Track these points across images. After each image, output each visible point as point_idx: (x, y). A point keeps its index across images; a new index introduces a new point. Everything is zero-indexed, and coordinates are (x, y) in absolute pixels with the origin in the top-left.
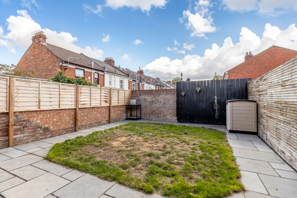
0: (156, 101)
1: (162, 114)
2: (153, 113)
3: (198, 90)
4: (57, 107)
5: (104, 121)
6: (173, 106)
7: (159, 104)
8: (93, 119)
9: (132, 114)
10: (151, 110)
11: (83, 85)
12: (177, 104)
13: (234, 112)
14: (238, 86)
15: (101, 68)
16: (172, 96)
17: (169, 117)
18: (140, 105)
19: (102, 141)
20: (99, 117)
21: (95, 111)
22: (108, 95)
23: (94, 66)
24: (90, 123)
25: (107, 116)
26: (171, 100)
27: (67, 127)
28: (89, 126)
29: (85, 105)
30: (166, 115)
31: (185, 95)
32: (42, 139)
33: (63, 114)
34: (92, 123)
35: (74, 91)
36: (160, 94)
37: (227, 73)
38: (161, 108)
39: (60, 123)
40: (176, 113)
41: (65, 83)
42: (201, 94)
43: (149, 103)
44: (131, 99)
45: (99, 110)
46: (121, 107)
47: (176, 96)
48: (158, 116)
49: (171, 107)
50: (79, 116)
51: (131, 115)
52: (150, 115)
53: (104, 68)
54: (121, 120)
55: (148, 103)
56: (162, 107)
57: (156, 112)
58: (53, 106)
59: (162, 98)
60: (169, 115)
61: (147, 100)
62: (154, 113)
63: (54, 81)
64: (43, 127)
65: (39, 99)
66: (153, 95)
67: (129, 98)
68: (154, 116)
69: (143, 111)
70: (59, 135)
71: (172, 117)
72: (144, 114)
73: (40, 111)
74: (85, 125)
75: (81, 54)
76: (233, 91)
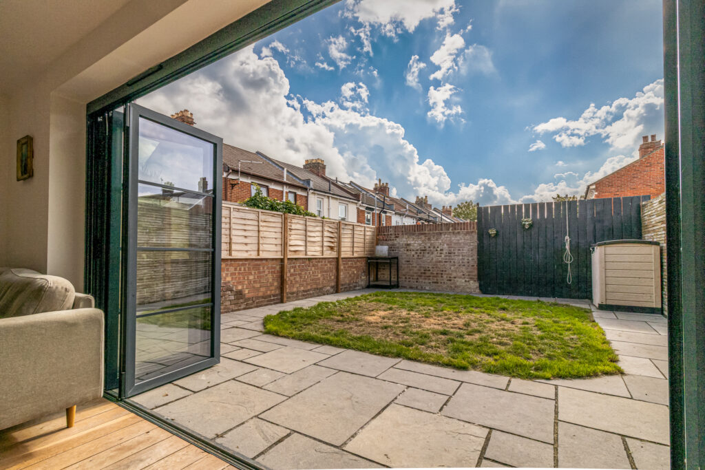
0: (432, 249)
1: (445, 276)
2: (424, 273)
3: (527, 223)
4: (253, 255)
5: (328, 288)
6: (470, 259)
7: (439, 255)
8: (309, 281)
9: (379, 276)
10: (421, 267)
11: (294, 213)
12: (478, 255)
13: (609, 266)
14: (618, 214)
15: (301, 182)
16: (468, 237)
17: (460, 282)
18: (397, 258)
19: (344, 314)
20: (319, 279)
21: (313, 266)
22: (336, 235)
23: (287, 179)
24: (306, 289)
25: (333, 277)
26: (465, 247)
27: (269, 292)
28: (303, 295)
29: (297, 253)
30: (455, 278)
31: (497, 235)
32: (233, 311)
33: (263, 268)
34: (309, 290)
35: (280, 225)
36: (441, 234)
37: (594, 187)
38: (442, 264)
39: (258, 285)
40: (476, 272)
41: (267, 209)
42: (534, 231)
43: (416, 253)
44: (377, 244)
45: (320, 264)
46: (358, 261)
47: (476, 237)
48: (437, 280)
49: (466, 261)
50: (288, 275)
51: (377, 279)
52: (418, 279)
53: (308, 181)
54: (358, 288)
55: (413, 253)
56: (445, 262)
57: (431, 271)
58: (249, 253)
59: (443, 242)
60: (460, 278)
61: (411, 247)
62: (428, 273)
63: (248, 206)
64: (234, 289)
65: (230, 239)
66: (426, 236)
67: (372, 243)
68: (427, 281)
69: (404, 270)
70: (257, 307)
71: (468, 281)
72: (404, 277)
73: (231, 260)
74: (297, 293)
75: (258, 153)
76: (606, 223)
